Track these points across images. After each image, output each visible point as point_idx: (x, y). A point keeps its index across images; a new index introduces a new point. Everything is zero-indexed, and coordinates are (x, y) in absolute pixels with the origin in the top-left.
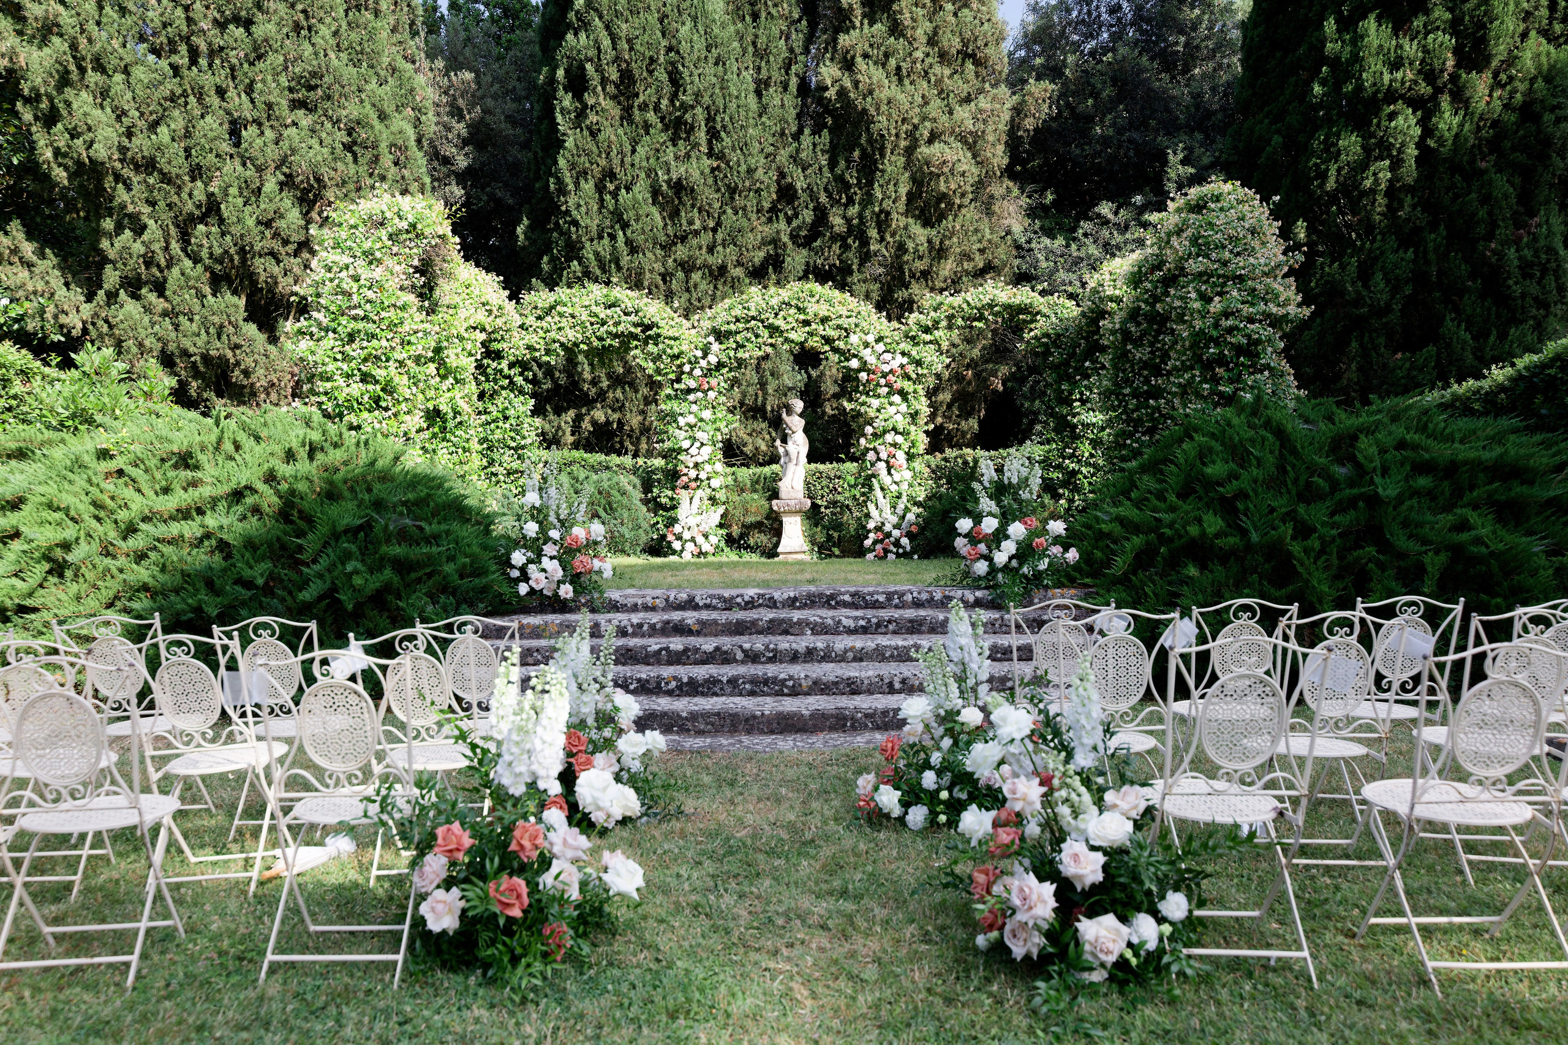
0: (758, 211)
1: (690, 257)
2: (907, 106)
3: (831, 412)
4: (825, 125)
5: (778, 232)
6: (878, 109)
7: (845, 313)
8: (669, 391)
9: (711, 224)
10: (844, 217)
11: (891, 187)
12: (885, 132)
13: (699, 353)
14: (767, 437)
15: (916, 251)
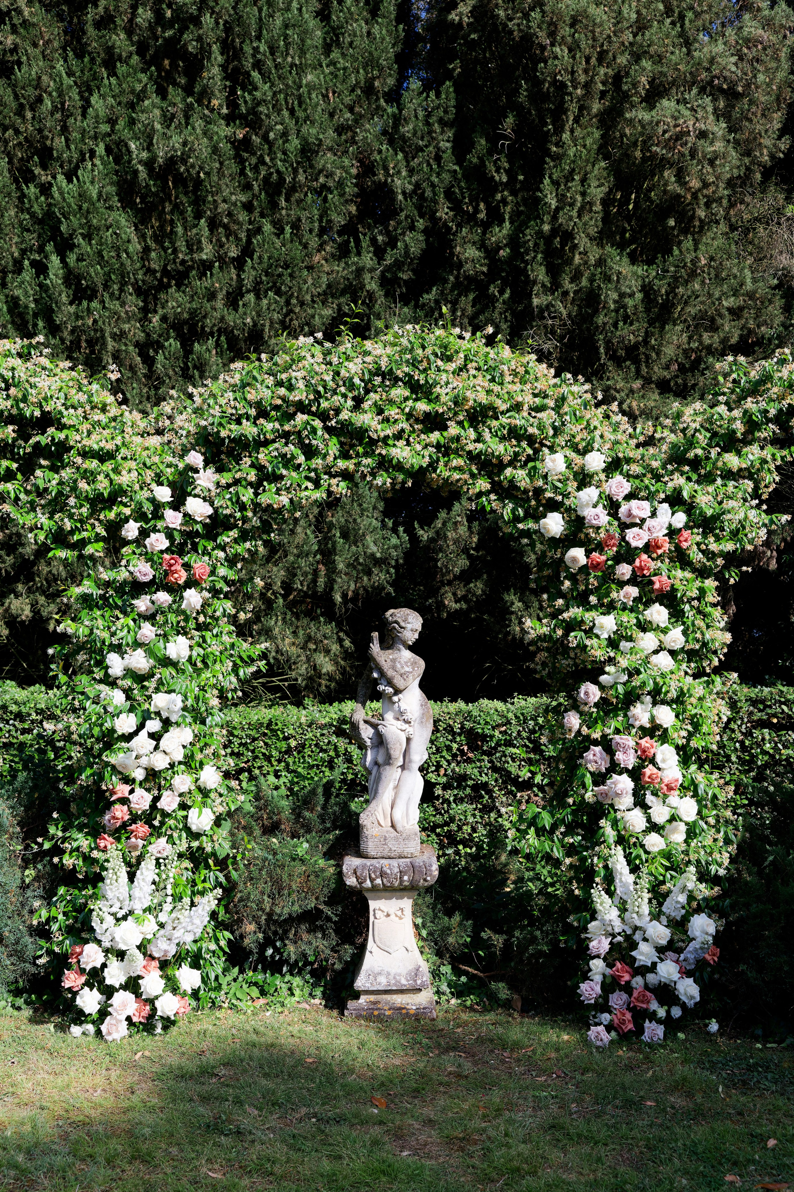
0: (322, 231)
1: (193, 313)
2: (609, 28)
3: (452, 605)
4: (449, 75)
5: (359, 271)
6: (552, 34)
7: (528, 399)
8: (87, 587)
9: (234, 252)
10: (482, 245)
11: (575, 185)
12: (565, 78)
13: (164, 494)
14: (335, 648)
15: (620, 305)
